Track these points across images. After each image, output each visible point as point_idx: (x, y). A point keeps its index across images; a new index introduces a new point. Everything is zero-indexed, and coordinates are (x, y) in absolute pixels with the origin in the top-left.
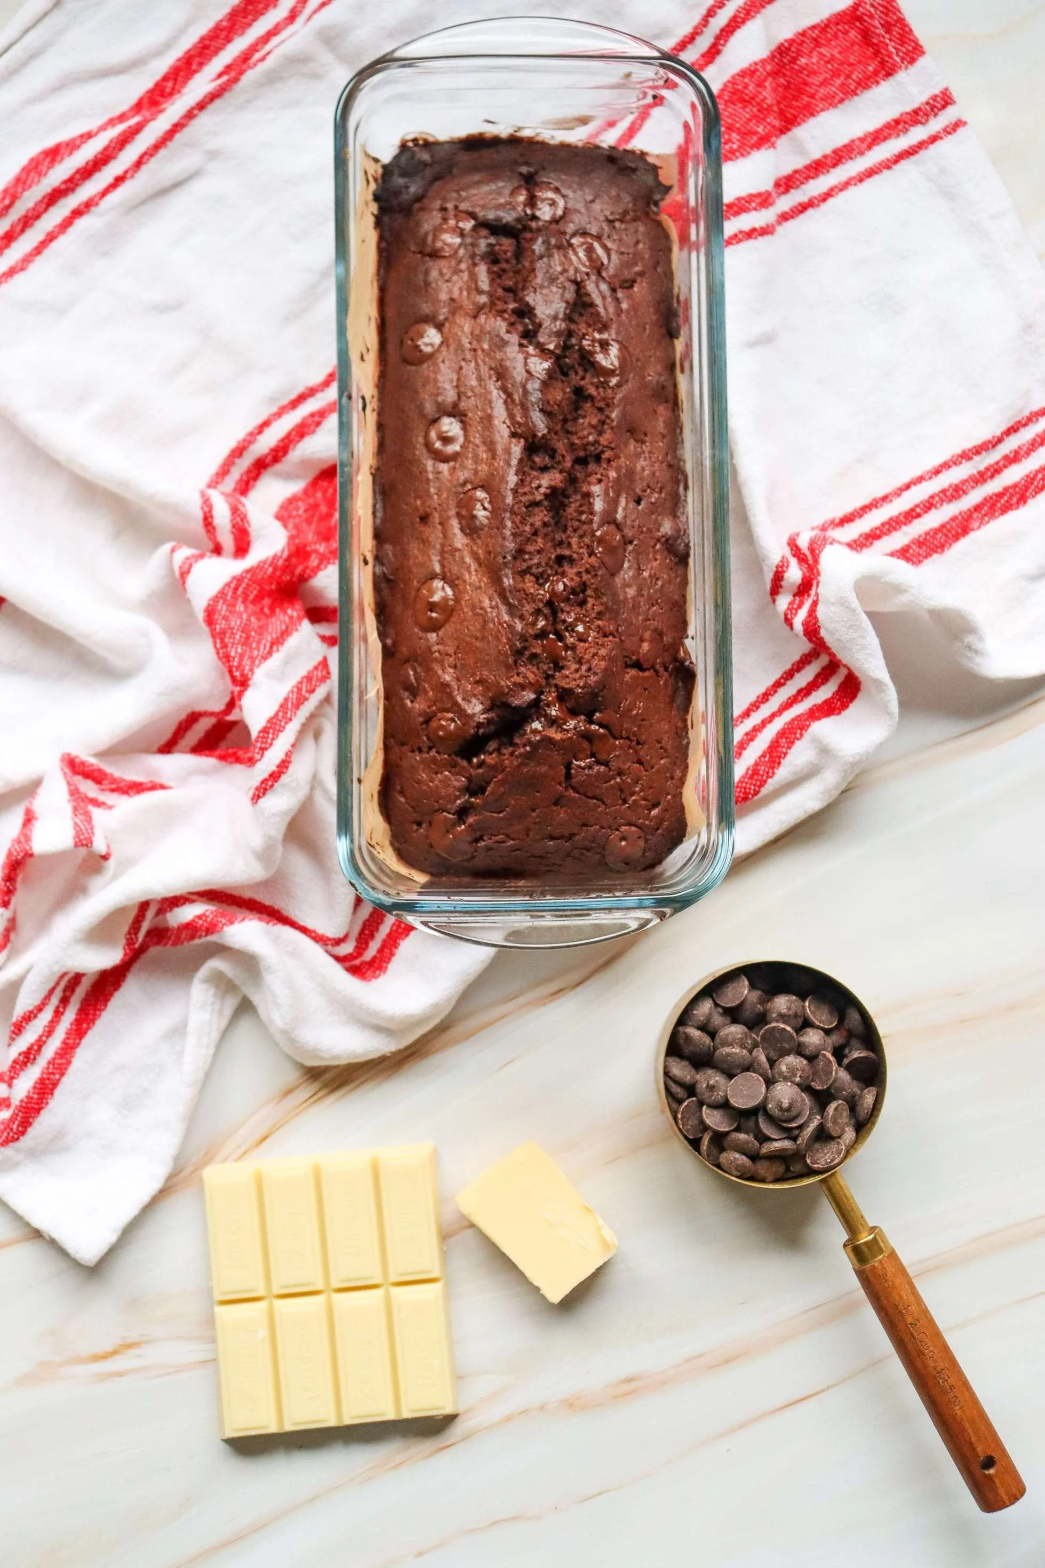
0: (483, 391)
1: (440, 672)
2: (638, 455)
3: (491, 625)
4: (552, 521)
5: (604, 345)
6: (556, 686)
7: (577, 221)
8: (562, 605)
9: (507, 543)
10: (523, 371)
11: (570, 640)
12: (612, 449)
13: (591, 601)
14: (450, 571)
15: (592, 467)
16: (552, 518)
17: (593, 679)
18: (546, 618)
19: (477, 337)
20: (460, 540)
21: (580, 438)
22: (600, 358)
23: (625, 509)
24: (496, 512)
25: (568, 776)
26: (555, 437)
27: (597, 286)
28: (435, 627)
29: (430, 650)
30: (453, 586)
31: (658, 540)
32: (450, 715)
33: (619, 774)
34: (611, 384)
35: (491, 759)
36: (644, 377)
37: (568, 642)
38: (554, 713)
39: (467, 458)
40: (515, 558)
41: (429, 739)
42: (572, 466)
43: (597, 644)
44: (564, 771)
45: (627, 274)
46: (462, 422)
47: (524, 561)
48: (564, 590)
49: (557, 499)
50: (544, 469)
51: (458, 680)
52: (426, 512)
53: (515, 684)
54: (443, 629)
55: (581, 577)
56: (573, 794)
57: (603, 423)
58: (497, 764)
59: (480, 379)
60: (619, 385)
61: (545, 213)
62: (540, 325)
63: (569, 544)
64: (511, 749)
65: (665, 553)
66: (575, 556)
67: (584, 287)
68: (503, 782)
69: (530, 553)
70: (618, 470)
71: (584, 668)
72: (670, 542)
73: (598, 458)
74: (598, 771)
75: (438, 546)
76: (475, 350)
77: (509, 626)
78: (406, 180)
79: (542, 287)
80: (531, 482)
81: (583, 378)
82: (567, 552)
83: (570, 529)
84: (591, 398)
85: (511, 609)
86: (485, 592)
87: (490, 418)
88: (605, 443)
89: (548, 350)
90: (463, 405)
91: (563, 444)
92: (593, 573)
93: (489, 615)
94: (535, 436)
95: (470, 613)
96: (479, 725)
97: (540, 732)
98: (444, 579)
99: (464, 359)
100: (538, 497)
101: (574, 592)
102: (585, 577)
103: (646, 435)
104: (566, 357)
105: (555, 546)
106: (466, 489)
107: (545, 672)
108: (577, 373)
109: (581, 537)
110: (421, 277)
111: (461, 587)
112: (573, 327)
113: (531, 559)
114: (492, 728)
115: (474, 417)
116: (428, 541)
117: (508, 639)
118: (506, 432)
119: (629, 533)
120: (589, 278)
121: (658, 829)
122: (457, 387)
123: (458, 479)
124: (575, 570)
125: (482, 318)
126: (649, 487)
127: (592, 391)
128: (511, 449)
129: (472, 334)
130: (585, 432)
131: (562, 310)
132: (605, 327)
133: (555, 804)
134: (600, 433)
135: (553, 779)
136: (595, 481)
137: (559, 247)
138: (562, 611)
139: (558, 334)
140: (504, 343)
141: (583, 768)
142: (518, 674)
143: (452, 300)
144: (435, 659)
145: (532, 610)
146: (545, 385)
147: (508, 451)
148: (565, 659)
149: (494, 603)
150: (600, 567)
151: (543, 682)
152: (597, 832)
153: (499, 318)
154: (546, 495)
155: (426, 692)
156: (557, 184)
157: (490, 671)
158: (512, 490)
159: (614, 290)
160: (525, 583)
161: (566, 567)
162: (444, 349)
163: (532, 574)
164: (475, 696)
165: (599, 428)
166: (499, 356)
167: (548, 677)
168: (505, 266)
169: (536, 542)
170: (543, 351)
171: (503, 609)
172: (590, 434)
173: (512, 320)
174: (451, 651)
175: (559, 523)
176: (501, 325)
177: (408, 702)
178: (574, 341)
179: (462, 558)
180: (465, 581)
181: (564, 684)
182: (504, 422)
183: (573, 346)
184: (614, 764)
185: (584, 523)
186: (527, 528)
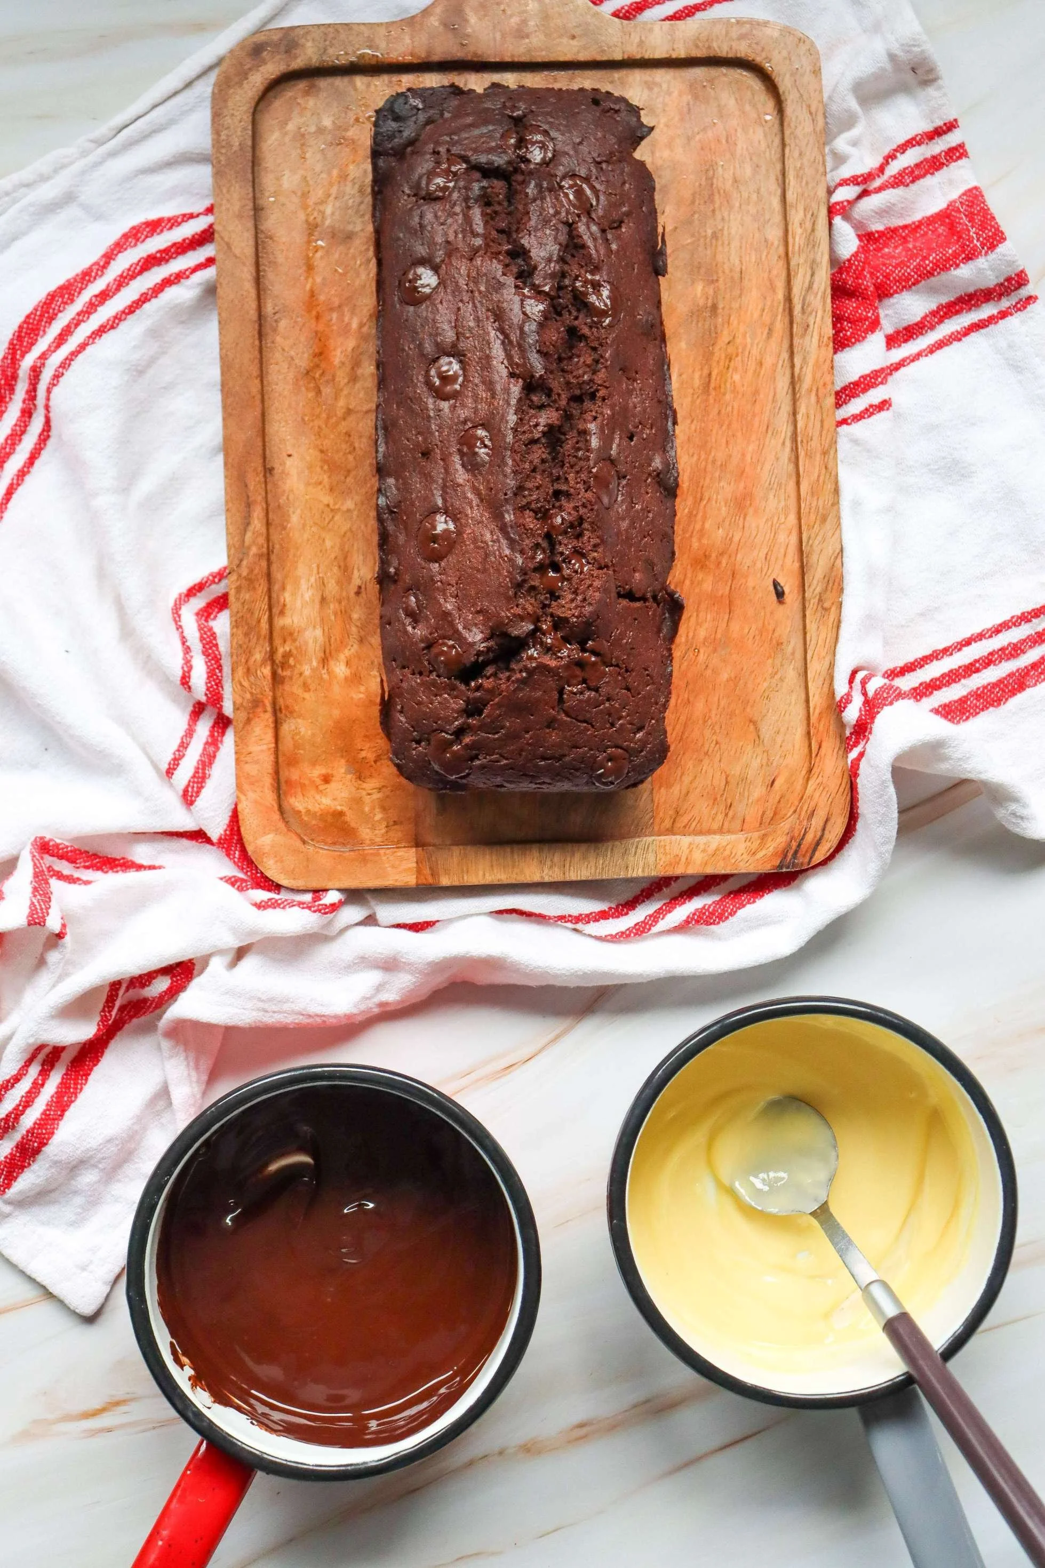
0: (481, 332)
1: (442, 601)
2: (630, 392)
3: (493, 559)
4: (549, 457)
5: (596, 286)
6: (552, 615)
7: (566, 162)
8: (560, 537)
9: (508, 481)
10: (520, 312)
11: (566, 572)
12: (607, 388)
13: (587, 533)
14: (452, 505)
15: (587, 404)
16: (549, 454)
17: (588, 609)
18: (544, 552)
19: (474, 279)
20: (461, 476)
21: (577, 377)
22: (593, 299)
23: (619, 445)
24: (497, 451)
25: (561, 700)
26: (551, 376)
27: (588, 228)
28: (437, 557)
29: (433, 580)
30: (455, 520)
31: (650, 475)
32: (451, 643)
33: (608, 700)
34: (604, 324)
35: (488, 683)
36: (635, 317)
37: (564, 573)
38: (549, 641)
39: (467, 397)
40: (515, 494)
41: (429, 664)
42: (568, 403)
43: (592, 575)
44: (557, 697)
45: (615, 216)
46: (461, 362)
47: (524, 497)
48: (562, 523)
49: (554, 436)
50: (541, 407)
51: (459, 609)
52: (428, 448)
53: (514, 615)
54: (445, 560)
55: (578, 511)
56: (565, 718)
57: (597, 362)
58: (493, 687)
59: (477, 320)
60: (610, 326)
61: (536, 155)
62: (535, 268)
63: (566, 479)
64: (507, 674)
65: (656, 486)
66: (572, 490)
67: (576, 229)
68: (499, 705)
69: (530, 489)
70: (612, 407)
71: (580, 598)
72: (661, 476)
73: (593, 396)
74: (589, 696)
75: (440, 481)
76: (472, 292)
77: (510, 560)
78: (399, 124)
79: (536, 230)
80: (529, 421)
81: (576, 318)
82: (564, 488)
83: (567, 465)
84: (583, 337)
85: (512, 543)
86: (486, 526)
87: (488, 358)
88: (599, 382)
89: (544, 291)
90: (461, 345)
91: (559, 382)
92: (590, 507)
93: (491, 548)
94: (533, 376)
95: (472, 546)
96: (479, 653)
97: (535, 659)
98: (446, 513)
99: (461, 301)
100: (537, 436)
101: (572, 526)
102: (582, 511)
103: (637, 373)
104: (559, 297)
105: (553, 482)
106: (467, 427)
107: (542, 602)
108: (570, 313)
109: (578, 472)
110: (417, 219)
111: (463, 521)
112: (566, 268)
113: (531, 495)
114: (491, 655)
115: (473, 356)
116: (431, 477)
117: (508, 572)
118: (504, 373)
119: (622, 468)
120: (580, 220)
121: (642, 751)
122: (455, 327)
123: (459, 417)
124: (572, 505)
125: (478, 261)
126: (640, 423)
127: (586, 331)
128: (509, 389)
129: (468, 276)
130: (581, 372)
131: (556, 252)
132: (596, 269)
133: (548, 727)
134: (595, 372)
135: (546, 704)
136: (590, 418)
137: (550, 190)
138: (560, 544)
139: (553, 276)
140: (501, 285)
141: (575, 694)
142: (517, 606)
143: (448, 242)
144: (438, 588)
145: (531, 545)
146: (541, 325)
147: (507, 391)
148: (561, 588)
149: (495, 537)
150: (596, 503)
151: (540, 612)
152: (585, 753)
153: (494, 261)
154: (544, 433)
155: (427, 619)
156: (546, 127)
157: (491, 602)
158: (512, 429)
159: (603, 231)
160: (525, 519)
161: (564, 501)
162: (441, 289)
163: (531, 510)
164: (476, 625)
165: (593, 367)
166: (495, 297)
167: (544, 606)
168: (498, 208)
169: (536, 478)
170: (538, 293)
171: (504, 542)
172: (584, 373)
173: (507, 261)
174: (453, 582)
175: (556, 458)
176: (496, 268)
177: (409, 629)
178: (567, 282)
179: (464, 493)
180: (467, 515)
181: (560, 613)
182: (502, 363)
183: (566, 287)
184: (603, 690)
185: (580, 459)
186: (527, 466)
